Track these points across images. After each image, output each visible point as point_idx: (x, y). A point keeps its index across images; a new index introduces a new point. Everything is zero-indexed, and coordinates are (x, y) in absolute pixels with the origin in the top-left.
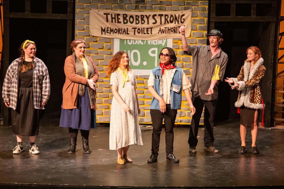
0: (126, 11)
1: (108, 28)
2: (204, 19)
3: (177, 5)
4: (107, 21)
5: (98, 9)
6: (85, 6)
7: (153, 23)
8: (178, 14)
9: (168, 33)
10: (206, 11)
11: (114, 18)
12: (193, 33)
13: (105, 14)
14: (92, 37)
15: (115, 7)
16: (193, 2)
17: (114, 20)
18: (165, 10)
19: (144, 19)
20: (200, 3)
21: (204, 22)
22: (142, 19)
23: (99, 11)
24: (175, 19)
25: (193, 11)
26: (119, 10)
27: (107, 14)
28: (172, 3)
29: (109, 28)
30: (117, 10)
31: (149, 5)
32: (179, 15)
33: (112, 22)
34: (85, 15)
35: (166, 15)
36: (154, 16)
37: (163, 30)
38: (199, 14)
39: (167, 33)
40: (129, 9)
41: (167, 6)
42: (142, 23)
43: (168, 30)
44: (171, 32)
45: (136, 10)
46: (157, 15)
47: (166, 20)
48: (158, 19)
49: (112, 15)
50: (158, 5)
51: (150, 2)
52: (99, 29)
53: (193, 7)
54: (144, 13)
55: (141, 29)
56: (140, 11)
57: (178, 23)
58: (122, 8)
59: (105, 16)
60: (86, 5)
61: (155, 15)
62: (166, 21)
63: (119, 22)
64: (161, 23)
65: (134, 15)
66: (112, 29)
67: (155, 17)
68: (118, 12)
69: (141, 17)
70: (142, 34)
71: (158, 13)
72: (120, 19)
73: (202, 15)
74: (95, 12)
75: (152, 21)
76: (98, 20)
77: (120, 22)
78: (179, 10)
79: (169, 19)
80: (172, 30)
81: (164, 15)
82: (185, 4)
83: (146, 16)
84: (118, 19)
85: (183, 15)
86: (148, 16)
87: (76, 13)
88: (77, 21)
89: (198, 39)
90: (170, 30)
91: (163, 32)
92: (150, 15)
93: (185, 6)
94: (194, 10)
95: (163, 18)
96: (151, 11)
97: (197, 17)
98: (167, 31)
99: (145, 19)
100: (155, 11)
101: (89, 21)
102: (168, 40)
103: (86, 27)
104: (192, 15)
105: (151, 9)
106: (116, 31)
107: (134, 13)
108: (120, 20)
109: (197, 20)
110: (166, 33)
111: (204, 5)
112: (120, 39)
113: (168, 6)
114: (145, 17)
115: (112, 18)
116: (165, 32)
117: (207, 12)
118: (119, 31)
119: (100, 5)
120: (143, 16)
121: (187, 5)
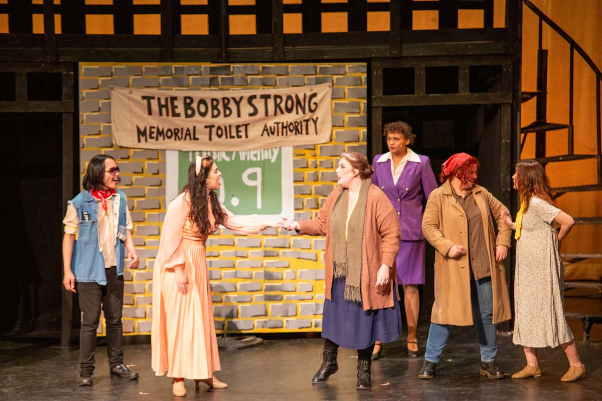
0: (191, 90)
1: (151, 128)
2: (359, 102)
3: (300, 73)
4: (150, 113)
5: (128, 87)
6: (100, 83)
7: (251, 115)
8: (302, 92)
9: (283, 135)
10: (361, 85)
11: (163, 106)
12: (336, 133)
13: (144, 98)
14: (118, 149)
15: (166, 82)
16: (334, 67)
17: (164, 110)
18: (274, 85)
19: (229, 106)
20: (349, 67)
21: (360, 108)
22: (226, 107)
23: (131, 93)
24: (297, 104)
25: (335, 87)
26: (174, 89)
27: (148, 99)
28: (289, 70)
29: (154, 128)
30: (171, 90)
31: (240, 76)
32: (305, 95)
33: (161, 114)
34: (101, 102)
35: (276, 97)
36: (251, 99)
37: (271, 127)
38: (347, 92)
39: (280, 133)
40: (196, 86)
41: (278, 77)
42: (226, 116)
43: (283, 127)
44: (289, 133)
45: (212, 88)
46: (258, 97)
47: (277, 106)
48: (259, 104)
49: (159, 99)
50: (258, 75)
51: (242, 70)
52: (132, 131)
53: (335, 77)
54: (229, 94)
55: (223, 128)
56: (220, 90)
57: (304, 112)
58: (180, 84)
59: (145, 102)
60: (102, 81)
61: (254, 97)
62: (278, 110)
63: (175, 115)
64: (267, 114)
65: (207, 98)
66: (161, 130)
67: (254, 102)
68: (174, 92)
69: (224, 102)
70: (227, 137)
71: (259, 92)
72: (177, 107)
73: (354, 93)
74: (123, 95)
75: (246, 109)
76: (131, 111)
77: (179, 115)
78: (304, 85)
79: (283, 105)
80: (291, 127)
81: (272, 96)
82: (316, 71)
83: (234, 99)
84: (174, 107)
85: (314, 95)
86: (238, 100)
87: (80, 97)
88: (84, 115)
89: (347, 145)
90: (286, 127)
91: (273, 133)
92: (241, 98)
93: (318, 76)
94: (337, 84)
95: (271, 104)
96: (243, 89)
97: (344, 98)
98: (280, 131)
99: (233, 106)
100: (252, 89)
101: (110, 115)
102: (283, 149)
103: (104, 126)
104: (333, 94)
105: (245, 84)
106: (169, 134)
107: (207, 94)
108: (177, 111)
109: (344, 105)
110: (278, 135)
111: (358, 71)
112: (180, 151)
113: (280, 77)
114: (232, 101)
115: (161, 107)
116: (276, 133)
117: (365, 87)
118: (176, 134)
119: (133, 79)
120: (228, 100)
121: (320, 73)
